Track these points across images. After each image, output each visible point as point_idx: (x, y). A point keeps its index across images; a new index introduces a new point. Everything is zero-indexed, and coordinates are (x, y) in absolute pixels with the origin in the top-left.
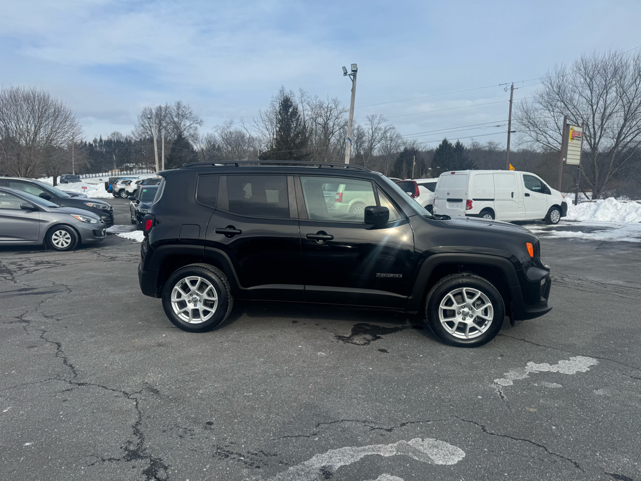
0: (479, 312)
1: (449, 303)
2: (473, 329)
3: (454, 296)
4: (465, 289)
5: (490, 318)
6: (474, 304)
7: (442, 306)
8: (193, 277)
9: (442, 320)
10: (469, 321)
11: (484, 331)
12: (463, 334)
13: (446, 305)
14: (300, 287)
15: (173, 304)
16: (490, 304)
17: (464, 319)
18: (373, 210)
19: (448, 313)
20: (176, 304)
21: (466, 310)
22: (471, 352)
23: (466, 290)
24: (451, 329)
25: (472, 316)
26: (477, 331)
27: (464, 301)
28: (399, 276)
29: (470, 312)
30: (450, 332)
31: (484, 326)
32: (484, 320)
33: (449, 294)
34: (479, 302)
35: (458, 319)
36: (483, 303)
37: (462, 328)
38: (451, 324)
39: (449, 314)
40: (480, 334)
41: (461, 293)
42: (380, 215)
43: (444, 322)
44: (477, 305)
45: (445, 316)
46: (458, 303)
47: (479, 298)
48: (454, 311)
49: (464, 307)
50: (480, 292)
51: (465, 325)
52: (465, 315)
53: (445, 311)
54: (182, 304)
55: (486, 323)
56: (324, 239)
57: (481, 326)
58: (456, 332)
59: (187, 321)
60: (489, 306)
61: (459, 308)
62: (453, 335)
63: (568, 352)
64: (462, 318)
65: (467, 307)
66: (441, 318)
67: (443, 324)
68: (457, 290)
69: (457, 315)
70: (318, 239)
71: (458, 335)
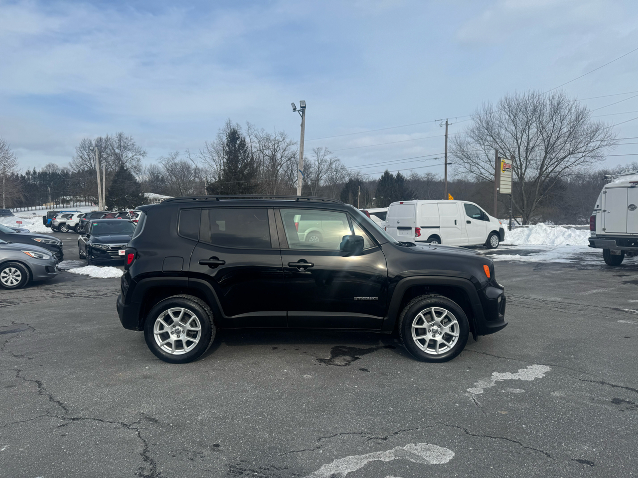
0: (447, 329)
1: (420, 321)
2: (442, 345)
3: (424, 315)
4: (433, 308)
5: (456, 334)
6: (442, 322)
7: (414, 325)
9: (415, 338)
10: (439, 338)
11: (452, 346)
12: (434, 350)
13: (417, 324)
14: (283, 313)
16: (456, 321)
17: (434, 336)
19: (419, 331)
21: (435, 327)
22: (442, 366)
23: (435, 309)
24: (423, 346)
25: (440, 333)
26: (446, 347)
27: (433, 319)
28: (375, 299)
29: (439, 330)
30: (423, 349)
31: (451, 342)
32: (451, 336)
33: (420, 314)
34: (446, 320)
35: (429, 337)
36: (450, 321)
37: (433, 344)
38: (423, 342)
40: (449, 349)
41: (430, 313)
42: (356, 243)
43: (416, 340)
44: (445, 323)
45: (417, 335)
46: (428, 322)
47: (446, 317)
48: (425, 329)
49: (434, 325)
50: (447, 311)
51: (435, 341)
52: (435, 332)
53: (417, 329)
55: (453, 339)
57: (449, 342)
58: (427, 349)
60: (455, 323)
61: (430, 326)
62: (425, 351)
63: (525, 361)
64: (432, 335)
65: (436, 325)
66: (414, 336)
67: (416, 342)
68: (427, 310)
69: (428, 333)
70: (301, 266)
71: (430, 351)
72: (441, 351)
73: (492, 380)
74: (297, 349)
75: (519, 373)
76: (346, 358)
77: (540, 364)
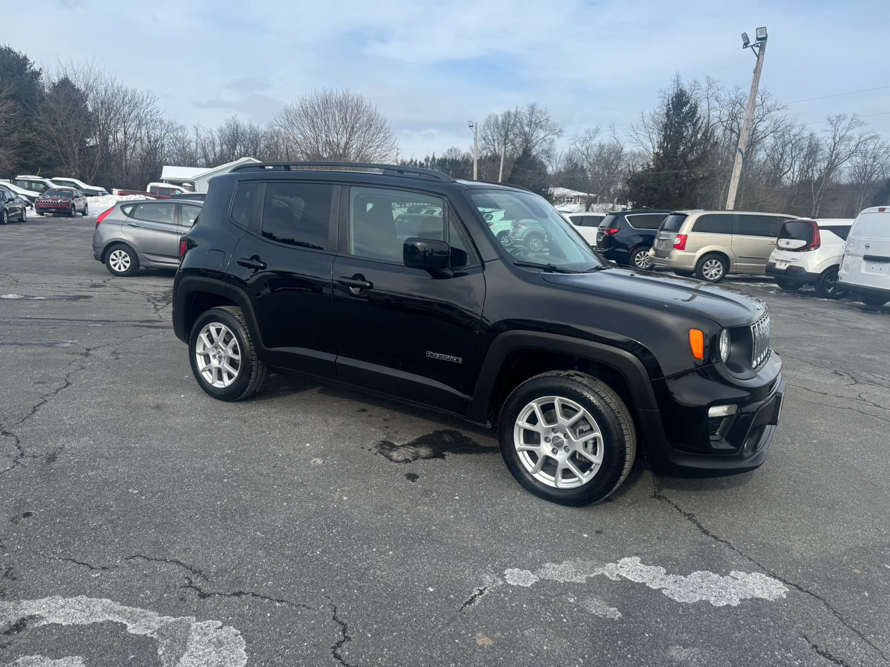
0: (578, 444)
1: (533, 419)
2: (567, 473)
3: (541, 408)
4: (557, 398)
5: (597, 460)
6: (573, 427)
8: (218, 325)
9: (520, 445)
10: (562, 457)
11: (585, 480)
12: (553, 478)
13: (528, 421)
14: (330, 357)
15: (198, 356)
17: (554, 452)
18: (421, 246)
20: (202, 357)
21: (559, 436)
23: (560, 400)
24: (532, 464)
25: (566, 449)
26: (575, 479)
27: (555, 419)
28: (457, 360)
29: (565, 442)
30: (530, 469)
31: (588, 472)
32: (591, 463)
33: (533, 404)
35: (545, 449)
36: (591, 430)
38: (533, 456)
39: (531, 438)
40: (578, 484)
41: (552, 406)
42: (435, 254)
43: (522, 450)
46: (546, 422)
47: (584, 419)
48: (538, 434)
49: (557, 430)
50: (582, 409)
51: (555, 462)
52: (557, 445)
53: (525, 431)
54: (207, 359)
55: (592, 467)
56: (362, 287)
57: (582, 471)
59: (210, 381)
60: (599, 438)
61: (548, 431)
62: (534, 475)
63: (750, 560)
64: (551, 449)
65: (561, 432)
66: (519, 442)
67: (520, 454)
68: (545, 399)
69: (543, 443)
70: (354, 286)
71: (544, 478)
72: (564, 484)
73: (595, 571)
74: (386, 420)
75: (685, 576)
76: (424, 451)
77: (775, 577)
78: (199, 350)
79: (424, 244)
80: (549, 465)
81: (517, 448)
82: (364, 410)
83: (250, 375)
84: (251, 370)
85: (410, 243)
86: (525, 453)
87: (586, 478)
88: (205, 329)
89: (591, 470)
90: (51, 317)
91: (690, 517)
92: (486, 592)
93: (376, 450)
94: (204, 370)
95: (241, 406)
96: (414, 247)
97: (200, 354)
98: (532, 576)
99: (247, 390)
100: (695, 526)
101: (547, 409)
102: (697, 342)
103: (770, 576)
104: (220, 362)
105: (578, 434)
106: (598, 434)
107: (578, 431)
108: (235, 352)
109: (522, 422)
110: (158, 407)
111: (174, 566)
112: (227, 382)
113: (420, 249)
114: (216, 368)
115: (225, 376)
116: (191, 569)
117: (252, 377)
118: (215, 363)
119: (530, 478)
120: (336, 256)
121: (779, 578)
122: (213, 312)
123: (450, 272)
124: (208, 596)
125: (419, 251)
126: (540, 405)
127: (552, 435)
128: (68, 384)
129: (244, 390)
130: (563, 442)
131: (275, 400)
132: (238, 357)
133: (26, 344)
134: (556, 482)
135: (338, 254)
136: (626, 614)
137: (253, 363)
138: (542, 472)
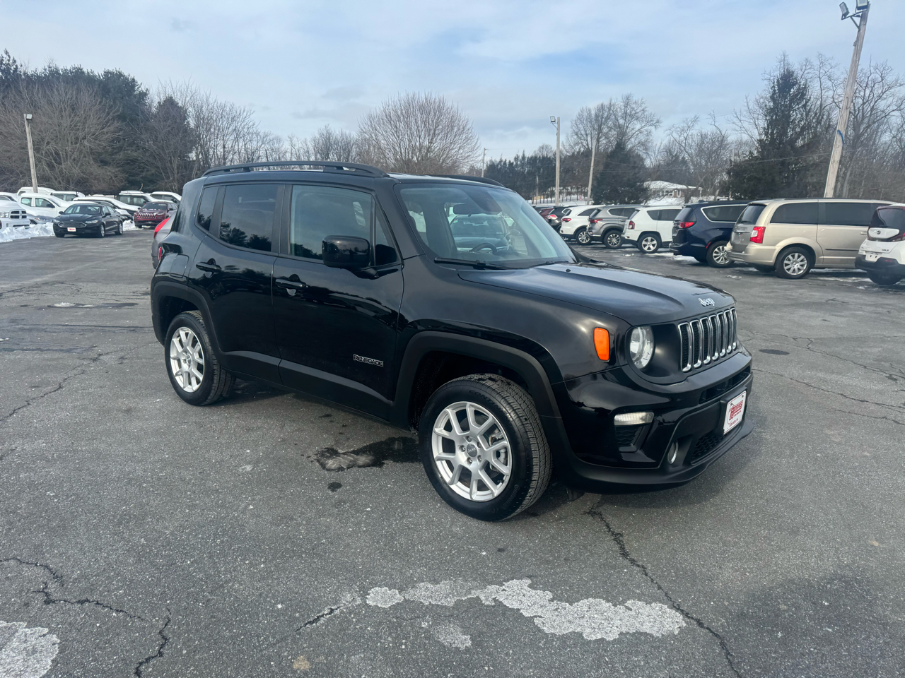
0: (489, 454)
2: (481, 485)
4: (469, 404)
5: (506, 470)
8: (186, 330)
9: (438, 454)
10: (475, 466)
11: (497, 493)
12: (468, 490)
13: (444, 427)
14: (274, 361)
15: (172, 360)
17: (469, 462)
18: (340, 245)
20: (175, 361)
21: (474, 445)
23: (471, 406)
24: (451, 475)
25: (480, 459)
26: (488, 491)
27: (468, 426)
28: (379, 363)
30: (448, 481)
33: (448, 410)
35: (461, 458)
40: (490, 497)
41: (465, 412)
43: (440, 459)
48: (453, 442)
50: (492, 416)
51: (470, 472)
52: (472, 455)
54: (179, 363)
55: (505, 478)
56: (298, 289)
57: (494, 483)
59: (182, 386)
60: (506, 447)
61: (462, 439)
62: (451, 486)
63: (660, 588)
64: (466, 458)
65: (475, 441)
66: (437, 450)
67: (438, 463)
68: (458, 405)
69: (458, 451)
70: (291, 287)
71: (460, 489)
72: (479, 496)
73: (471, 593)
74: (346, 426)
75: (571, 604)
76: (363, 459)
77: (678, 609)
78: (173, 354)
79: (345, 243)
80: (465, 476)
81: (435, 457)
82: (328, 416)
83: (213, 379)
84: (213, 375)
85: (329, 241)
86: (444, 462)
87: (497, 490)
88: (176, 334)
89: (503, 482)
90: (87, 324)
91: (617, 537)
92: (337, 612)
93: (315, 457)
94: (177, 375)
95: (207, 410)
96: (333, 246)
97: (174, 359)
98: (398, 596)
99: (211, 394)
100: (617, 548)
101: (462, 416)
102: (601, 342)
103: (673, 607)
104: (189, 366)
105: (490, 443)
106: (506, 443)
107: (490, 439)
108: (201, 356)
109: (439, 429)
110: (129, 411)
111: (41, 570)
112: (195, 387)
113: (339, 248)
114: (186, 372)
115: (193, 381)
116: (54, 574)
117: (215, 381)
118: (185, 366)
119: (448, 489)
120: (278, 257)
121: (682, 611)
122: (182, 316)
123: (372, 271)
124: (54, 602)
125: (338, 250)
126: (455, 411)
127: (467, 443)
128: (60, 387)
129: (208, 395)
130: (476, 451)
131: (244, 405)
132: (202, 361)
133: (49, 350)
134: (471, 493)
135: (280, 255)
136: (477, 642)
137: (215, 367)
138: (459, 484)
